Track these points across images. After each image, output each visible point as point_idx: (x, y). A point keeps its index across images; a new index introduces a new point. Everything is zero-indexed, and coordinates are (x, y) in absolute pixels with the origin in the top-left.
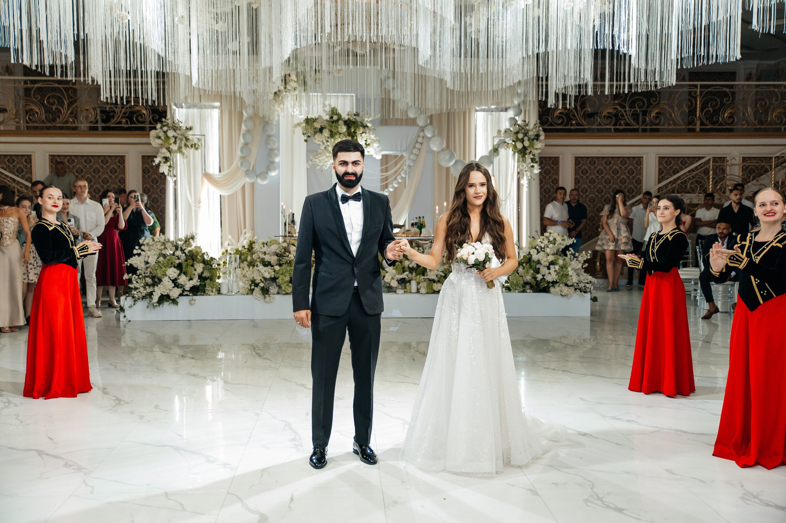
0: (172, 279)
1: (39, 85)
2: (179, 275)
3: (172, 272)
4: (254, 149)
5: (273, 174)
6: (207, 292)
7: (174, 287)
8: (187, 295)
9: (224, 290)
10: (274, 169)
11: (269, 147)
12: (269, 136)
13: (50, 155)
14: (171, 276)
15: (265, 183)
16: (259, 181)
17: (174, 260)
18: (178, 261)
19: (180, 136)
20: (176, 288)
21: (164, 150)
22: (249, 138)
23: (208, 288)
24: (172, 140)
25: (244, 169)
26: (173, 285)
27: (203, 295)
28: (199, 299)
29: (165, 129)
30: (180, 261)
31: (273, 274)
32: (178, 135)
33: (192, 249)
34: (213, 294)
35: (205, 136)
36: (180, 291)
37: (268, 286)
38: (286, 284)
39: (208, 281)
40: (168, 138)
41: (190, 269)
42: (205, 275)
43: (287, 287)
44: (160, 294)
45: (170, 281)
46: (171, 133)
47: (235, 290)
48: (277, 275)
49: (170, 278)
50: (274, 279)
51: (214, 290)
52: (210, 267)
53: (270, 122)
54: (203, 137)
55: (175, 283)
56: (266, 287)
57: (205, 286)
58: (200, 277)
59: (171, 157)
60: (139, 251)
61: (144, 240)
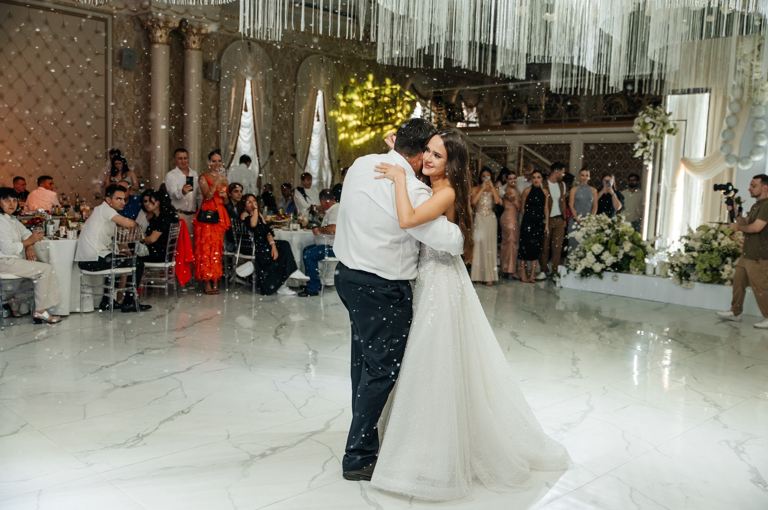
0: (596, 254)
2: (604, 251)
3: (597, 248)
4: (739, 133)
5: (757, 158)
6: (631, 270)
7: (596, 262)
8: (609, 271)
9: (649, 271)
10: (759, 153)
11: (755, 130)
12: (757, 118)
13: (583, 144)
14: (595, 252)
15: (747, 168)
16: (740, 166)
17: (602, 238)
18: (606, 239)
19: (658, 123)
20: (598, 263)
21: (641, 136)
22: (732, 121)
23: (631, 267)
24: (650, 126)
25: (723, 154)
26: (595, 260)
27: (627, 273)
28: (622, 276)
29: (645, 115)
30: (608, 238)
31: (691, 261)
32: (657, 121)
33: (620, 229)
34: (635, 273)
35: (686, 121)
36: (603, 266)
37: (688, 271)
38: (703, 272)
39: (633, 261)
40: (645, 124)
41: (614, 247)
42: (631, 254)
43: (704, 275)
44: (583, 267)
45: (593, 256)
46: (648, 120)
47: (658, 272)
48: (696, 262)
49: (593, 254)
50: (694, 265)
51: (637, 269)
52: (636, 247)
53: (757, 103)
54: (684, 122)
55: (598, 258)
56: (685, 272)
57: (628, 265)
58: (626, 255)
59: (649, 142)
60: (579, 227)
61: (581, 217)
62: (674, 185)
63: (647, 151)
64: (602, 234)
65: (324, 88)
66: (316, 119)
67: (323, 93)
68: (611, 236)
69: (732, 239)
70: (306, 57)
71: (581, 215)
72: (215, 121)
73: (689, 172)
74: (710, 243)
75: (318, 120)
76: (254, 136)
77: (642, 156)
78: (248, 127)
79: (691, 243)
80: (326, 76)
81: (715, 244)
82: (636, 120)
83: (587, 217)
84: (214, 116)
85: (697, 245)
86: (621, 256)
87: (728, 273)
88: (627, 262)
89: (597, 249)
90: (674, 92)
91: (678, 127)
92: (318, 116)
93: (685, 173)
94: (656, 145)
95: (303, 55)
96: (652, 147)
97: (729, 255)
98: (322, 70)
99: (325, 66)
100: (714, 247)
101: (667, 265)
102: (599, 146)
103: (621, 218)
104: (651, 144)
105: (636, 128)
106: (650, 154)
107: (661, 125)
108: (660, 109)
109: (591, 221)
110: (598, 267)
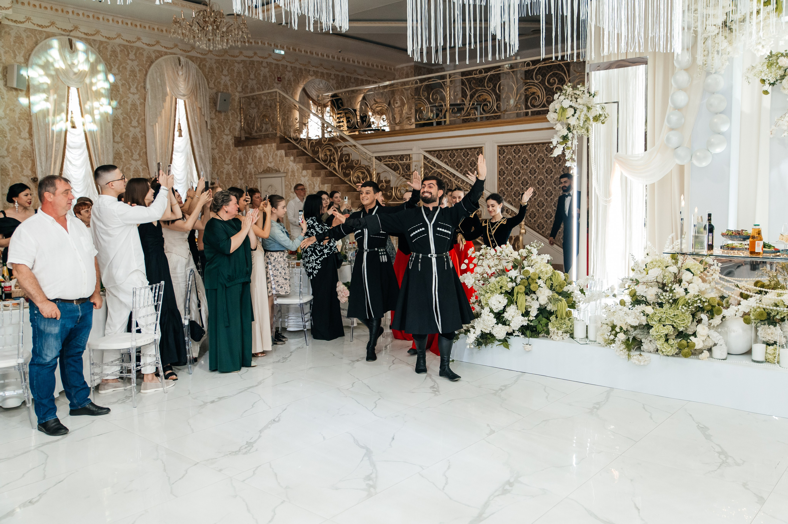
0: (496, 311)
1: (492, 73)
2: (507, 305)
5: (718, 150)
6: (551, 334)
7: (497, 324)
8: (518, 336)
10: (719, 143)
11: (712, 109)
12: (714, 93)
13: (499, 146)
14: (494, 308)
15: (704, 164)
16: (695, 162)
17: (505, 284)
18: (511, 285)
20: (500, 325)
21: (559, 127)
23: (551, 328)
24: (570, 112)
25: (672, 146)
26: (495, 321)
27: (546, 338)
29: (562, 97)
30: (514, 284)
31: (643, 320)
32: (579, 104)
33: (531, 270)
34: (558, 338)
35: (618, 102)
36: (507, 329)
37: (639, 337)
38: (663, 339)
39: (553, 318)
40: (563, 109)
41: (521, 298)
42: (550, 307)
43: (666, 344)
44: (478, 333)
45: (492, 315)
46: (566, 103)
47: (591, 336)
48: (651, 323)
49: (492, 311)
50: (649, 327)
51: (560, 332)
52: (557, 296)
53: (713, 71)
54: (616, 104)
55: (499, 317)
56: (634, 339)
57: (547, 325)
58: (542, 310)
59: (570, 135)
60: (471, 266)
61: (473, 253)
62: (607, 193)
63: (568, 148)
64: (505, 277)
65: (184, 95)
66: (177, 133)
67: (185, 101)
68: (518, 280)
69: (704, 281)
70: (157, 58)
71: (472, 249)
72: (28, 142)
73: (625, 174)
74: (671, 291)
75: (180, 135)
76: (88, 158)
77: (563, 154)
78: (80, 148)
79: (641, 290)
80: (187, 80)
81: (679, 291)
82: (551, 107)
83: (482, 251)
84: (25, 134)
85: (651, 293)
86: (534, 313)
87: (704, 338)
88: (544, 321)
89: (496, 303)
90: (599, 67)
91: (607, 111)
92: (180, 130)
93: (622, 173)
94: (580, 139)
95: (153, 56)
96: (575, 142)
97: (702, 309)
98: (180, 73)
99: (184, 68)
100: (677, 296)
101: (605, 326)
102: (517, 148)
103: (530, 252)
104: (573, 137)
105: (551, 116)
106: (573, 152)
107: (585, 109)
108: (582, 89)
109: (488, 257)
110: (500, 331)
